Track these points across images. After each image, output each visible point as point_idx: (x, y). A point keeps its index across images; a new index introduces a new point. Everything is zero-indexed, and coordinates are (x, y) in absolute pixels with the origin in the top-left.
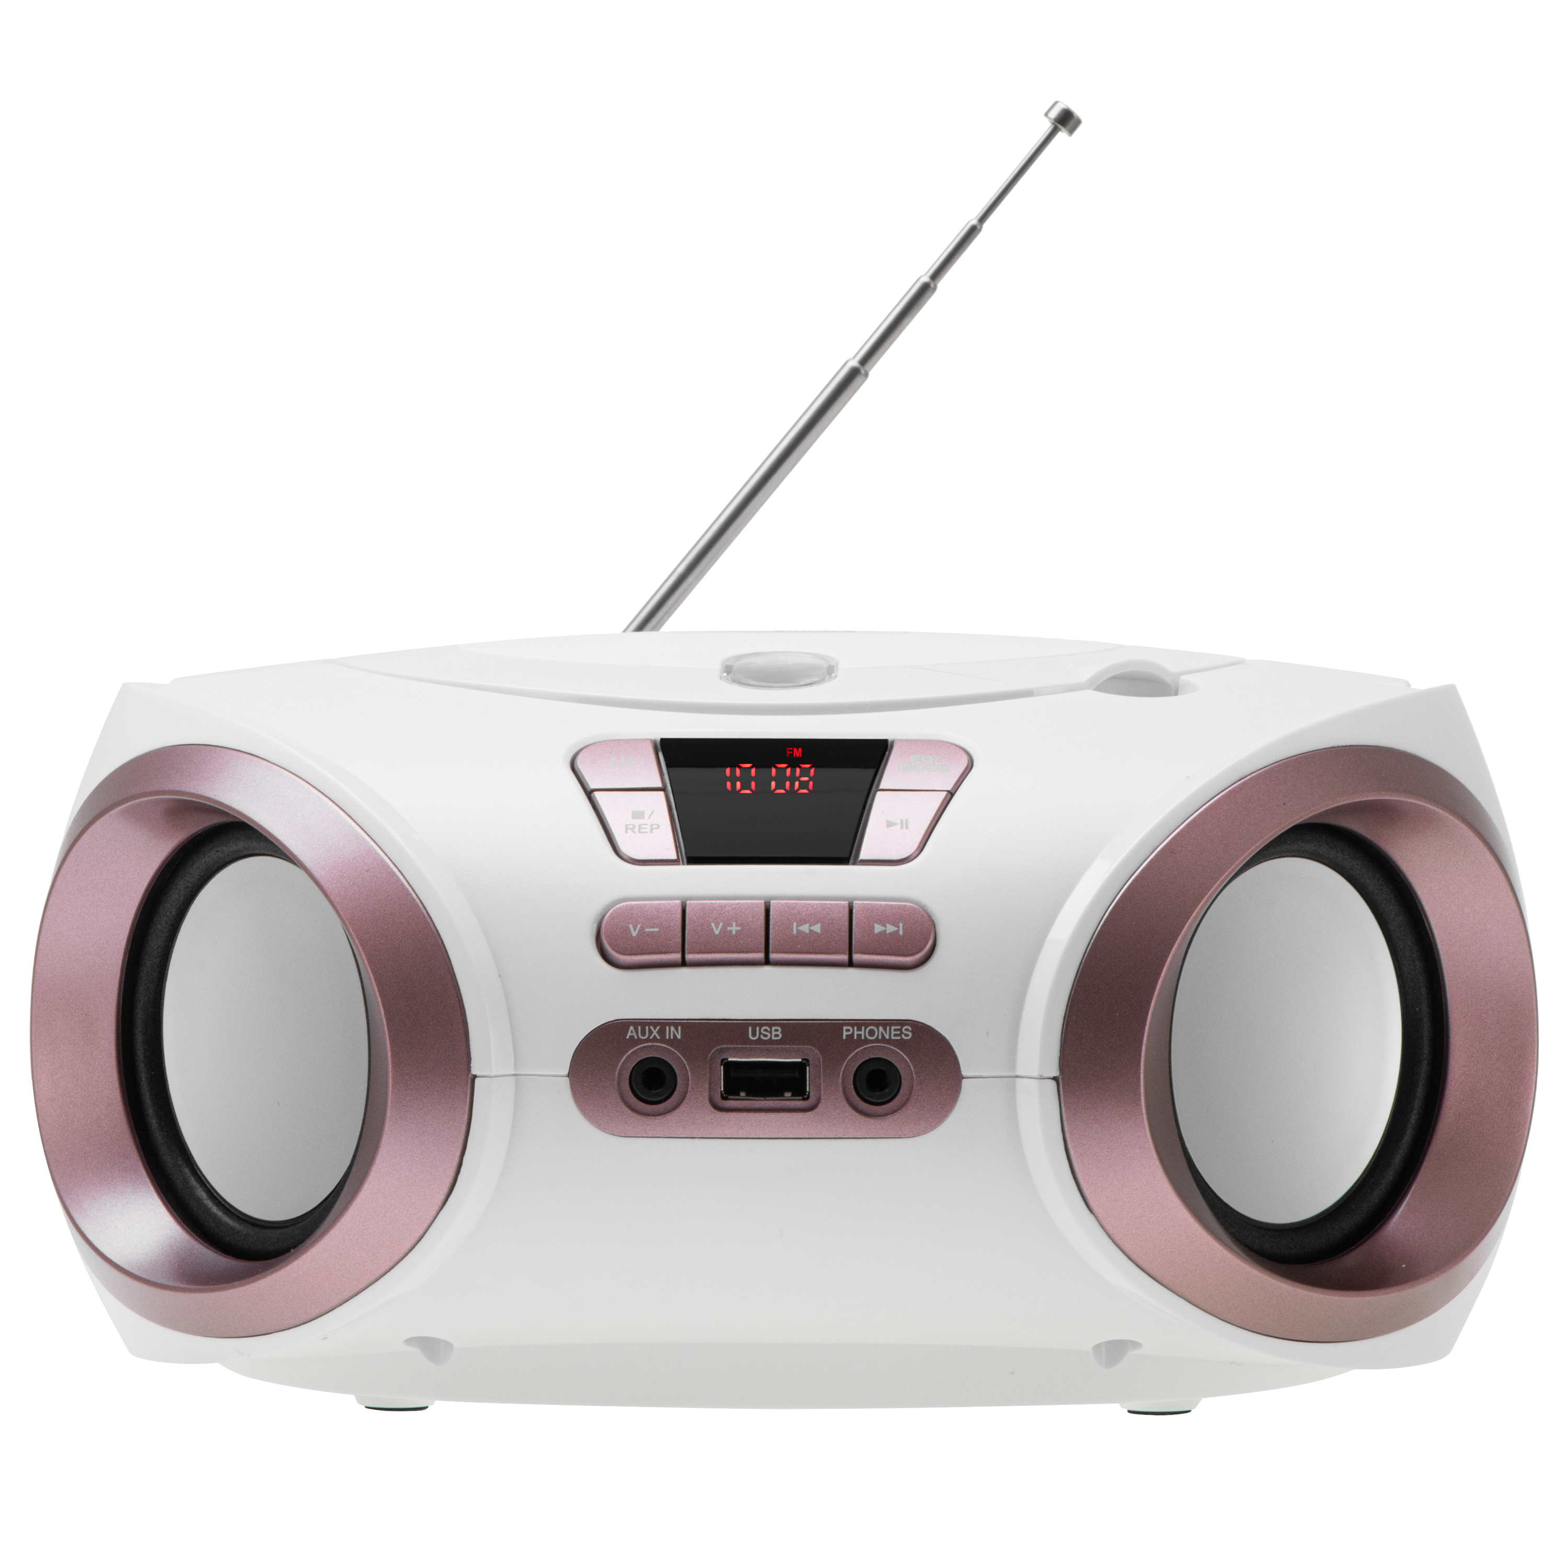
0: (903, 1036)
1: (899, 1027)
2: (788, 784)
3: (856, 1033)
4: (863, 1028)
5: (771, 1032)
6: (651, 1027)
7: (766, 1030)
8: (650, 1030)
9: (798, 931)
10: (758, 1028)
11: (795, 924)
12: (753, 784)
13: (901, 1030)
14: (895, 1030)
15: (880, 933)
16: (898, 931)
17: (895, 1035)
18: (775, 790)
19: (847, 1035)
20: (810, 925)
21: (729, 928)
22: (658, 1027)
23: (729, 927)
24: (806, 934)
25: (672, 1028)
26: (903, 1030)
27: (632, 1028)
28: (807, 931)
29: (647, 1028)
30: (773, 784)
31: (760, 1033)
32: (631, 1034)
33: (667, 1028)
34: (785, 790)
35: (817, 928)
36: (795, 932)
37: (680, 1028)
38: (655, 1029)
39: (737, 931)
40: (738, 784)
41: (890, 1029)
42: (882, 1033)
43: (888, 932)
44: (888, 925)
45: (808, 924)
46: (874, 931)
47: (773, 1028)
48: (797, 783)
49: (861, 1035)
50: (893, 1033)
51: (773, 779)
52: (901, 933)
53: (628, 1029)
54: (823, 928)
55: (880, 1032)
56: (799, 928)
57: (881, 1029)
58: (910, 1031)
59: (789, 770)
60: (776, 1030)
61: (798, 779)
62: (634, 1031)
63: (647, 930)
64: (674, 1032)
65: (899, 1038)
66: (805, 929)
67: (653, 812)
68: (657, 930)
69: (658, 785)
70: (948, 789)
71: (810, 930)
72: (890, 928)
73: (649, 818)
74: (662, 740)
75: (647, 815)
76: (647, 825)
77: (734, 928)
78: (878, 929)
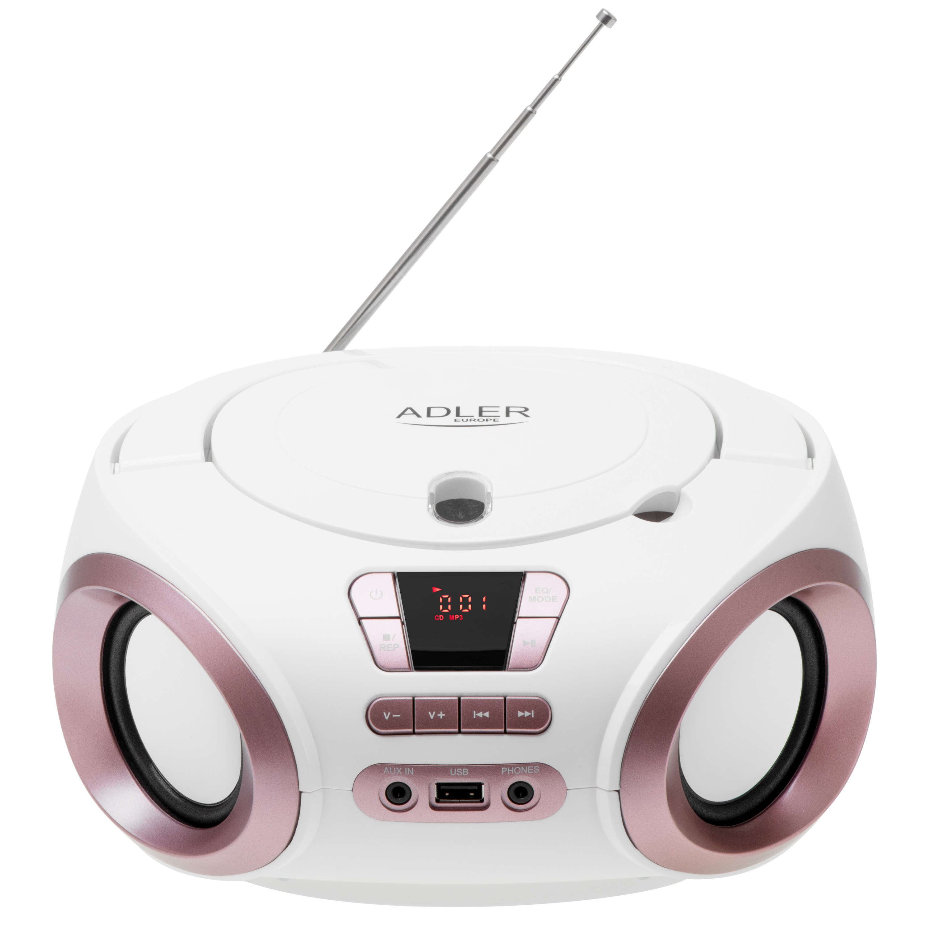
0: (534, 771)
1: (532, 767)
2: (470, 606)
3: (509, 771)
4: (513, 768)
5: (462, 772)
6: (397, 768)
7: (460, 773)
8: (396, 769)
9: (476, 716)
10: (455, 769)
11: (475, 712)
12: (449, 606)
13: (533, 768)
14: (530, 768)
15: (521, 716)
16: (531, 715)
17: (530, 771)
18: (462, 610)
19: (504, 772)
20: (483, 713)
21: (438, 715)
22: (401, 768)
23: (439, 714)
24: (481, 718)
25: (409, 769)
26: (535, 768)
27: (386, 768)
28: (481, 716)
29: (395, 768)
30: (461, 606)
31: (457, 772)
32: (386, 772)
33: (406, 769)
34: (468, 610)
35: (487, 714)
36: (475, 717)
37: (412, 769)
38: (399, 769)
39: (443, 717)
40: (441, 606)
41: (527, 768)
42: (523, 770)
43: (526, 716)
44: (525, 712)
45: (482, 712)
46: (518, 716)
47: (464, 769)
49: (512, 772)
50: (529, 770)
51: (461, 602)
52: (533, 716)
53: (385, 769)
54: (490, 714)
55: (522, 770)
56: (477, 715)
57: (522, 768)
58: (538, 769)
60: (465, 771)
62: (388, 770)
63: (394, 716)
64: (409, 771)
65: (532, 772)
66: (480, 715)
67: (395, 635)
68: (399, 716)
69: (397, 615)
70: (557, 615)
71: (483, 715)
72: (527, 714)
73: (393, 640)
74: (398, 573)
75: (391, 638)
76: (392, 645)
77: (441, 715)
78: (520, 714)
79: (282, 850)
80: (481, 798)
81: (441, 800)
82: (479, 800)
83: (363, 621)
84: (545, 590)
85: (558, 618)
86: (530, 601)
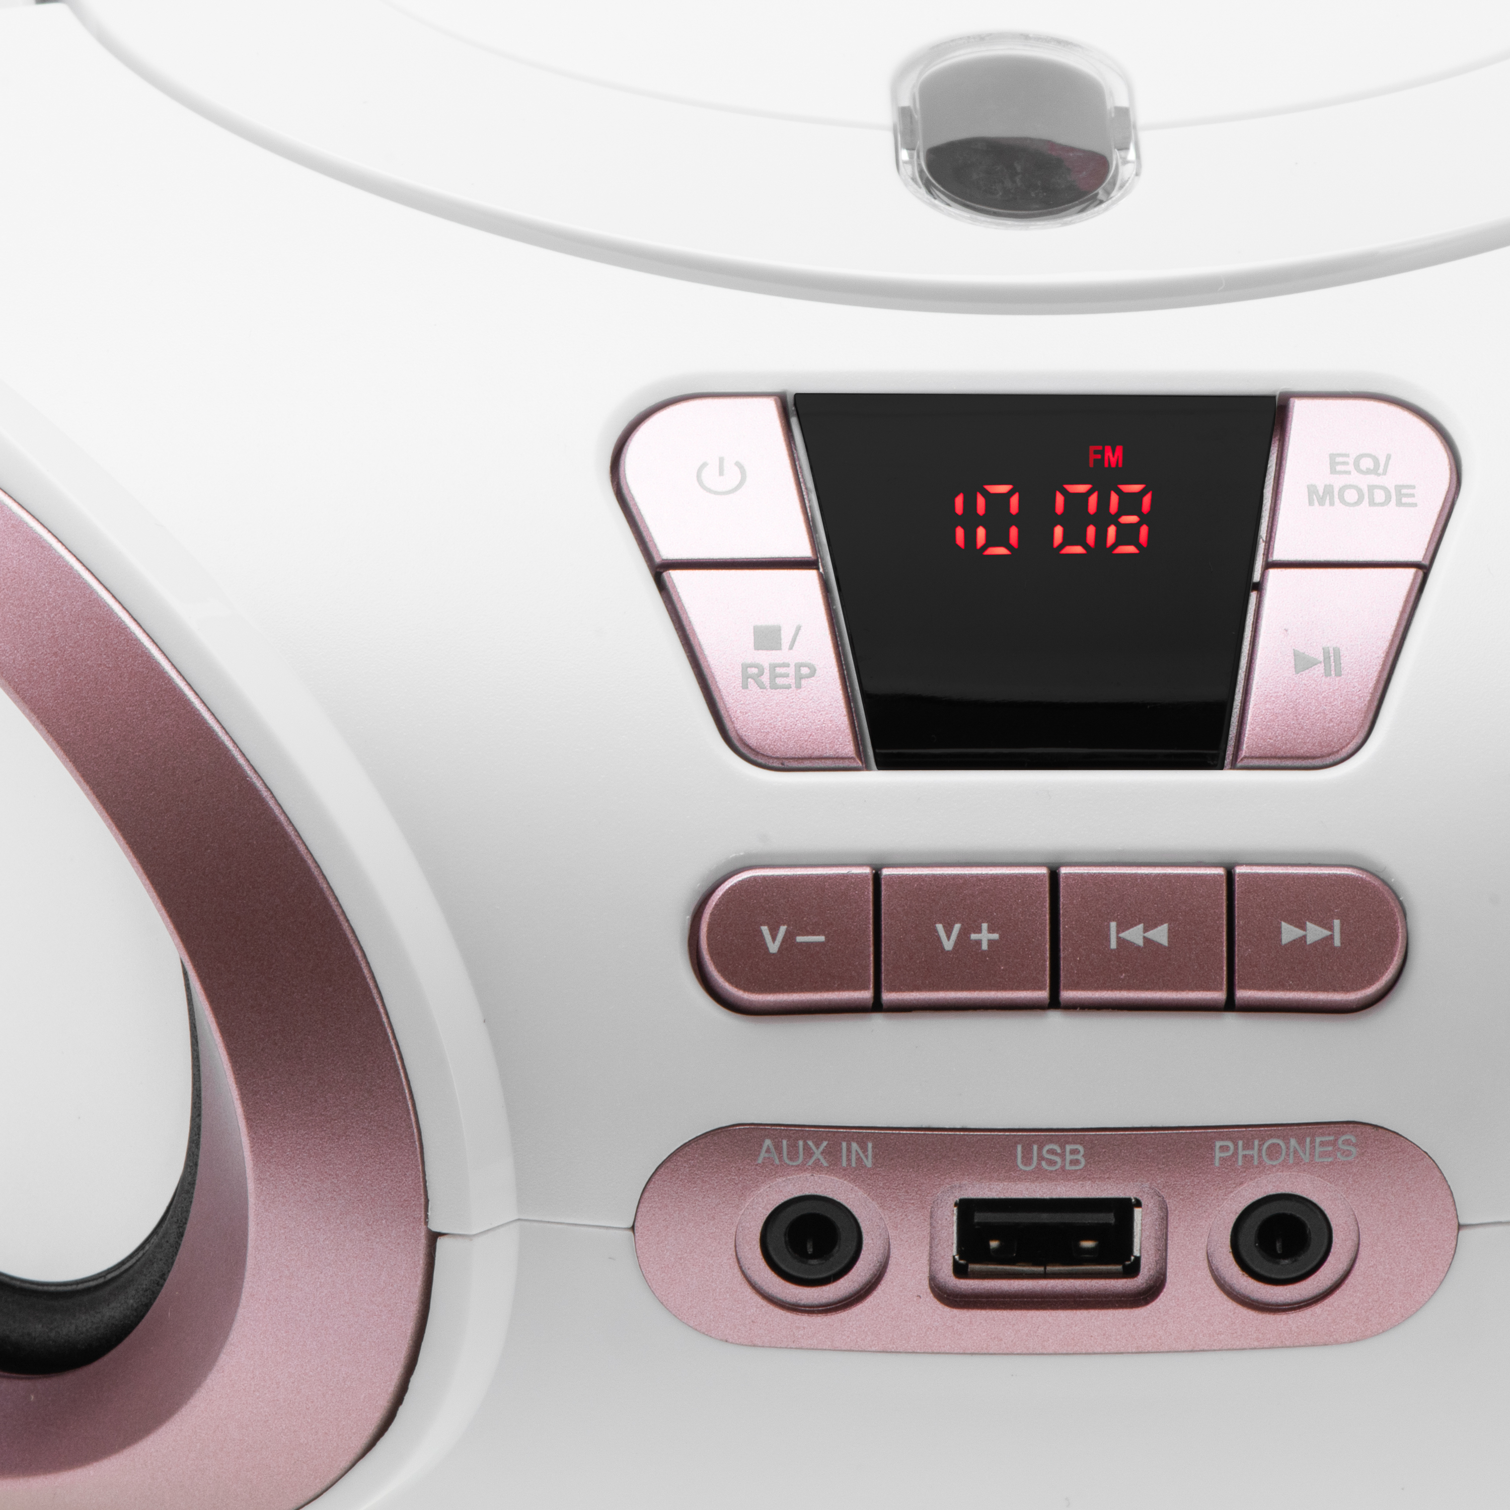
0: (1339, 1154)
1: (1332, 1138)
2: (1091, 531)
3: (1241, 1152)
4: (1256, 1142)
5: (1062, 1156)
6: (810, 1143)
7: (1052, 1163)
8: (806, 1148)
9: (1120, 941)
10: (1035, 1147)
11: (1113, 925)
12: (1014, 532)
13: (1334, 1143)
14: (1322, 1144)
15: (1293, 943)
16: (1331, 937)
17: (1323, 1155)
18: (1063, 545)
19: (1222, 1159)
20: (1146, 930)
21: (974, 936)
22: (825, 1143)
23: (975, 932)
24: (1138, 948)
25: (855, 1146)
26: (1340, 1142)
27: (768, 1142)
28: (1140, 942)
29: (801, 1143)
30: (1058, 531)
31: (1041, 1158)
32: (767, 1155)
33: (844, 1144)
34: (1084, 547)
35: (1161, 934)
36: (1113, 945)
37: (870, 1145)
38: (818, 1148)
39: (991, 942)
40: (981, 532)
41: (1313, 1141)
42: (1295, 1152)
43: (1310, 940)
44: (1309, 925)
45: (1141, 926)
46: (1281, 940)
47: (1068, 1148)
48: (1112, 531)
49: (1252, 1157)
50: (1318, 1149)
51: (1059, 520)
52: (1337, 942)
53: (761, 1146)
54: (1172, 934)
55: (1292, 1150)
56: (1122, 935)
57: (1293, 1142)
58: (1355, 1145)
59: (1093, 500)
60: (1073, 1152)
61: (1114, 520)
62: (773, 1149)
63: (800, 939)
64: (858, 1154)
65: (1331, 1160)
66: (1135, 935)
67: (798, 629)
68: (821, 938)
69: (804, 550)
70: (1418, 555)
71: (1144, 938)
72: (1314, 933)
73: (791, 648)
74: (798, 396)
75: (786, 640)
76: (788, 665)
77: (985, 936)
78: (1289, 933)
79: (352, 1457)
80: (1129, 1260)
81: (973, 1267)
82: (1119, 1267)
83: (676, 577)
84: (1367, 463)
85: (1424, 569)
86: (1311, 503)
